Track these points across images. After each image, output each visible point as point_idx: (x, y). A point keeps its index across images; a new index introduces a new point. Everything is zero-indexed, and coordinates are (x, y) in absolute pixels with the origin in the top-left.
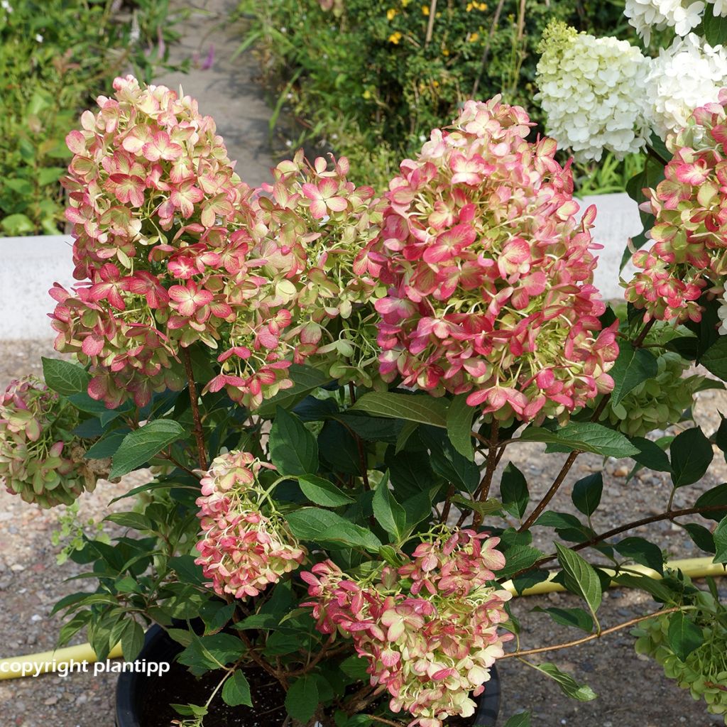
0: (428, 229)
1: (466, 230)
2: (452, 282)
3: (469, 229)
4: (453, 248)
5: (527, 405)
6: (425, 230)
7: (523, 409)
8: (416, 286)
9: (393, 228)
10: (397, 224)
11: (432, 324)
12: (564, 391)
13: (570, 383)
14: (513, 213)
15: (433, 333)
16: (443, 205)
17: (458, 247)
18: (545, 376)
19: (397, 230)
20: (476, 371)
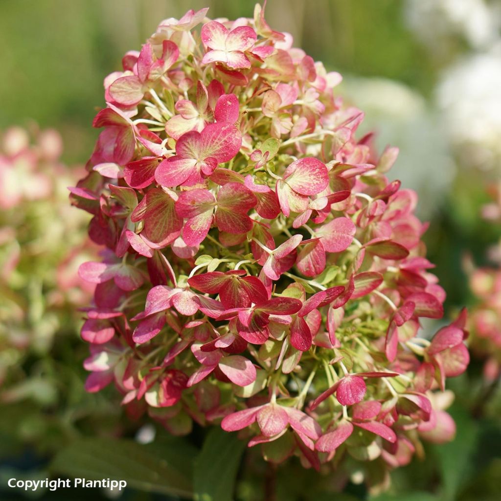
0: (165, 142)
1: (225, 133)
2: (202, 221)
3: (229, 130)
4: (204, 164)
5: (320, 435)
6: (160, 143)
7: (315, 442)
8: (144, 232)
9: (110, 149)
10: (117, 142)
11: (170, 296)
12: (381, 417)
13: (390, 404)
14: (301, 126)
15: (173, 308)
16: (190, 106)
17: (213, 162)
18: (351, 386)
19: (116, 150)
20: (240, 376)
